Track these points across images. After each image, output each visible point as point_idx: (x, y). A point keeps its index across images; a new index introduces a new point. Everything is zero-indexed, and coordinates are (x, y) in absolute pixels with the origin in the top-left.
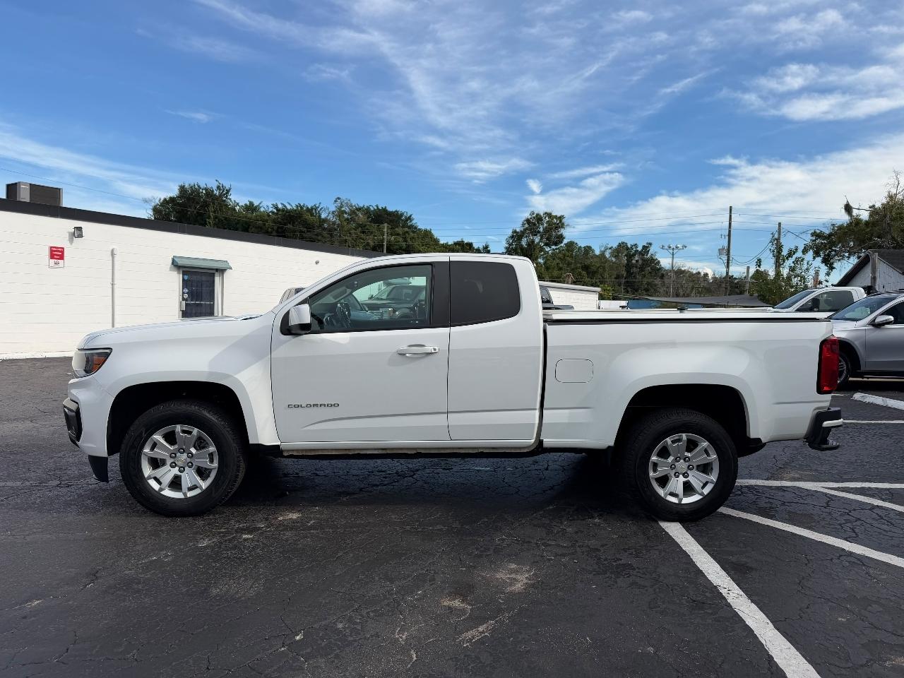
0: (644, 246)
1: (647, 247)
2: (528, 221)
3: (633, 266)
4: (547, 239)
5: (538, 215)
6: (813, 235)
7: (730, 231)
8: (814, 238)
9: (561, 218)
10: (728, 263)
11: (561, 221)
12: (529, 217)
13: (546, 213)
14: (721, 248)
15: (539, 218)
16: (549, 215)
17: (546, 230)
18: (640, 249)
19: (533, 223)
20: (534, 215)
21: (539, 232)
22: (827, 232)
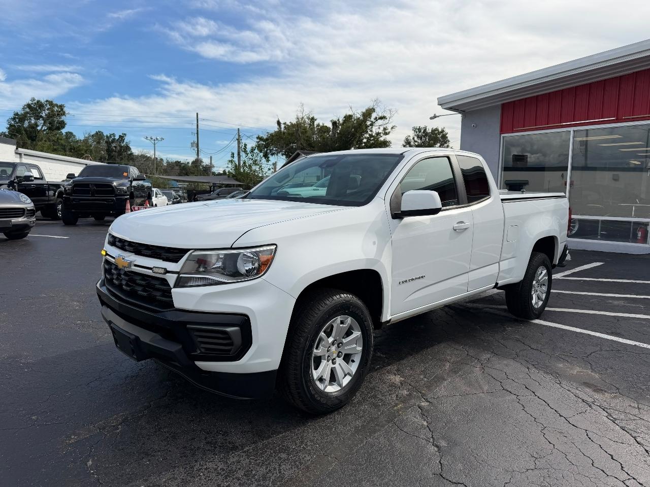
0: (120, 136)
1: (123, 137)
2: (29, 106)
3: (113, 151)
4: (50, 123)
5: (38, 101)
6: (258, 138)
7: (198, 130)
8: (258, 140)
9: (61, 107)
10: (198, 153)
11: (62, 110)
12: (30, 102)
13: (47, 101)
14: (192, 142)
15: (40, 105)
16: (51, 103)
17: (49, 116)
18: (117, 137)
19: (35, 108)
20: (36, 102)
21: (41, 117)
22: (265, 137)
